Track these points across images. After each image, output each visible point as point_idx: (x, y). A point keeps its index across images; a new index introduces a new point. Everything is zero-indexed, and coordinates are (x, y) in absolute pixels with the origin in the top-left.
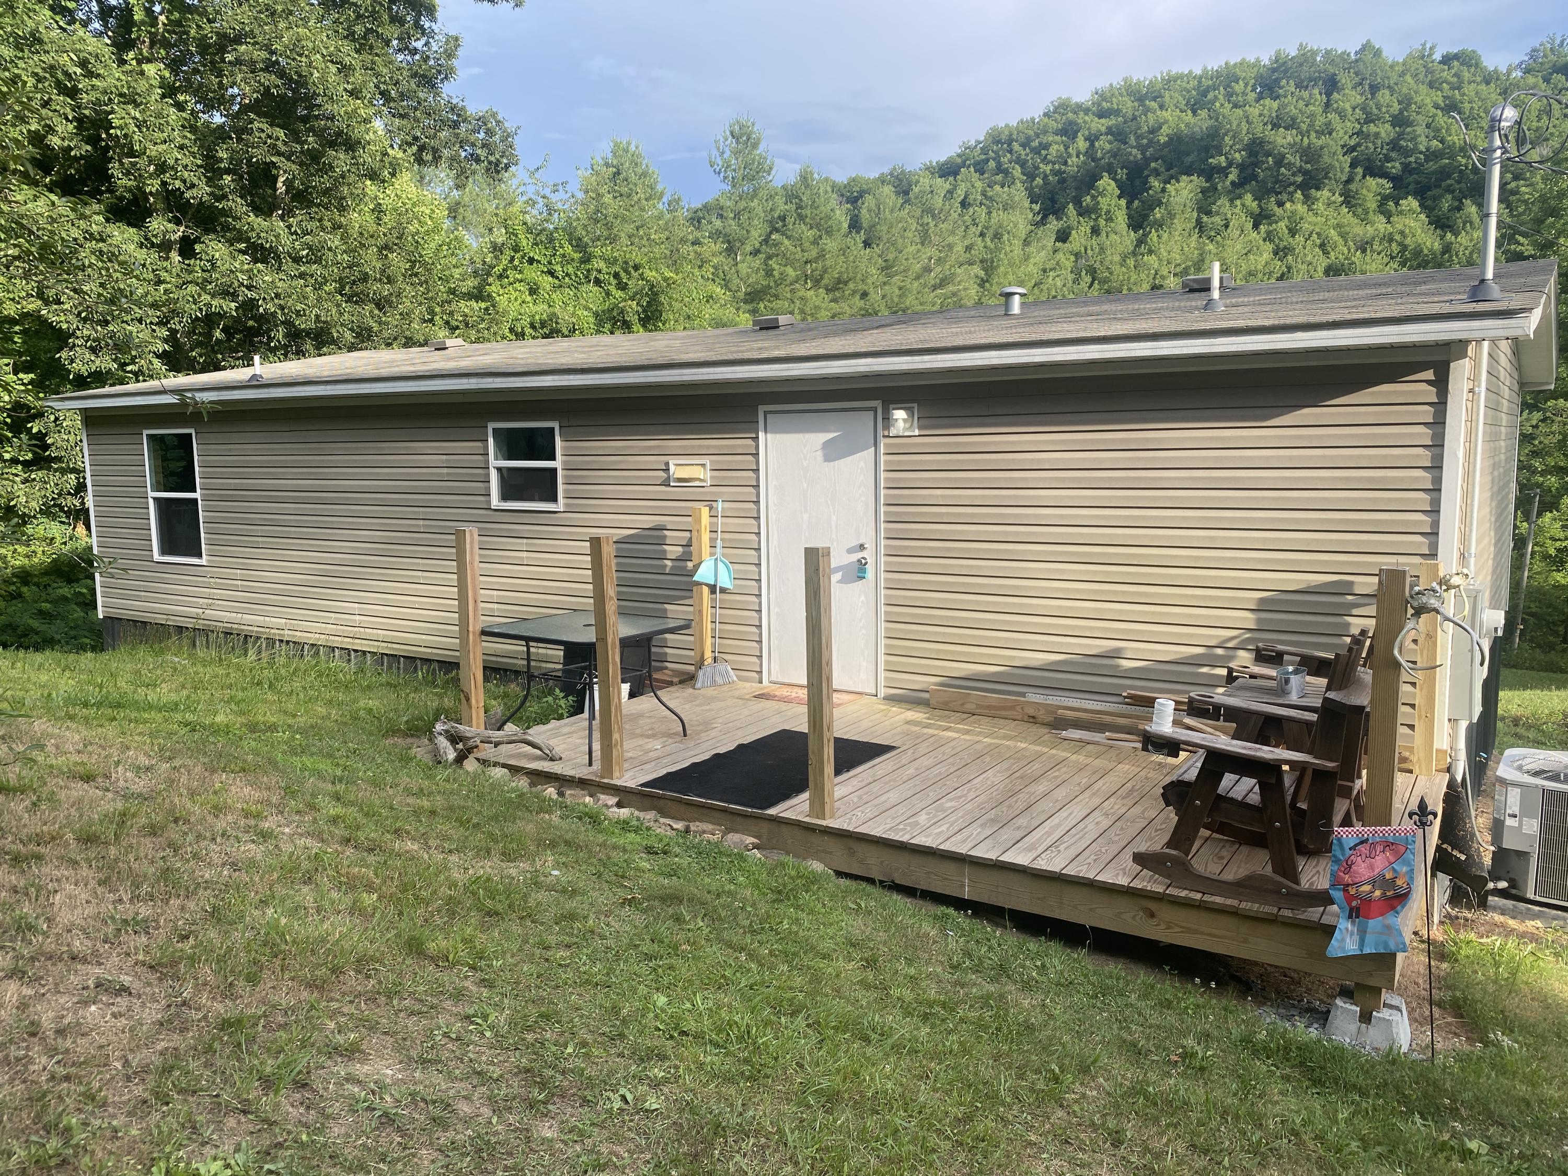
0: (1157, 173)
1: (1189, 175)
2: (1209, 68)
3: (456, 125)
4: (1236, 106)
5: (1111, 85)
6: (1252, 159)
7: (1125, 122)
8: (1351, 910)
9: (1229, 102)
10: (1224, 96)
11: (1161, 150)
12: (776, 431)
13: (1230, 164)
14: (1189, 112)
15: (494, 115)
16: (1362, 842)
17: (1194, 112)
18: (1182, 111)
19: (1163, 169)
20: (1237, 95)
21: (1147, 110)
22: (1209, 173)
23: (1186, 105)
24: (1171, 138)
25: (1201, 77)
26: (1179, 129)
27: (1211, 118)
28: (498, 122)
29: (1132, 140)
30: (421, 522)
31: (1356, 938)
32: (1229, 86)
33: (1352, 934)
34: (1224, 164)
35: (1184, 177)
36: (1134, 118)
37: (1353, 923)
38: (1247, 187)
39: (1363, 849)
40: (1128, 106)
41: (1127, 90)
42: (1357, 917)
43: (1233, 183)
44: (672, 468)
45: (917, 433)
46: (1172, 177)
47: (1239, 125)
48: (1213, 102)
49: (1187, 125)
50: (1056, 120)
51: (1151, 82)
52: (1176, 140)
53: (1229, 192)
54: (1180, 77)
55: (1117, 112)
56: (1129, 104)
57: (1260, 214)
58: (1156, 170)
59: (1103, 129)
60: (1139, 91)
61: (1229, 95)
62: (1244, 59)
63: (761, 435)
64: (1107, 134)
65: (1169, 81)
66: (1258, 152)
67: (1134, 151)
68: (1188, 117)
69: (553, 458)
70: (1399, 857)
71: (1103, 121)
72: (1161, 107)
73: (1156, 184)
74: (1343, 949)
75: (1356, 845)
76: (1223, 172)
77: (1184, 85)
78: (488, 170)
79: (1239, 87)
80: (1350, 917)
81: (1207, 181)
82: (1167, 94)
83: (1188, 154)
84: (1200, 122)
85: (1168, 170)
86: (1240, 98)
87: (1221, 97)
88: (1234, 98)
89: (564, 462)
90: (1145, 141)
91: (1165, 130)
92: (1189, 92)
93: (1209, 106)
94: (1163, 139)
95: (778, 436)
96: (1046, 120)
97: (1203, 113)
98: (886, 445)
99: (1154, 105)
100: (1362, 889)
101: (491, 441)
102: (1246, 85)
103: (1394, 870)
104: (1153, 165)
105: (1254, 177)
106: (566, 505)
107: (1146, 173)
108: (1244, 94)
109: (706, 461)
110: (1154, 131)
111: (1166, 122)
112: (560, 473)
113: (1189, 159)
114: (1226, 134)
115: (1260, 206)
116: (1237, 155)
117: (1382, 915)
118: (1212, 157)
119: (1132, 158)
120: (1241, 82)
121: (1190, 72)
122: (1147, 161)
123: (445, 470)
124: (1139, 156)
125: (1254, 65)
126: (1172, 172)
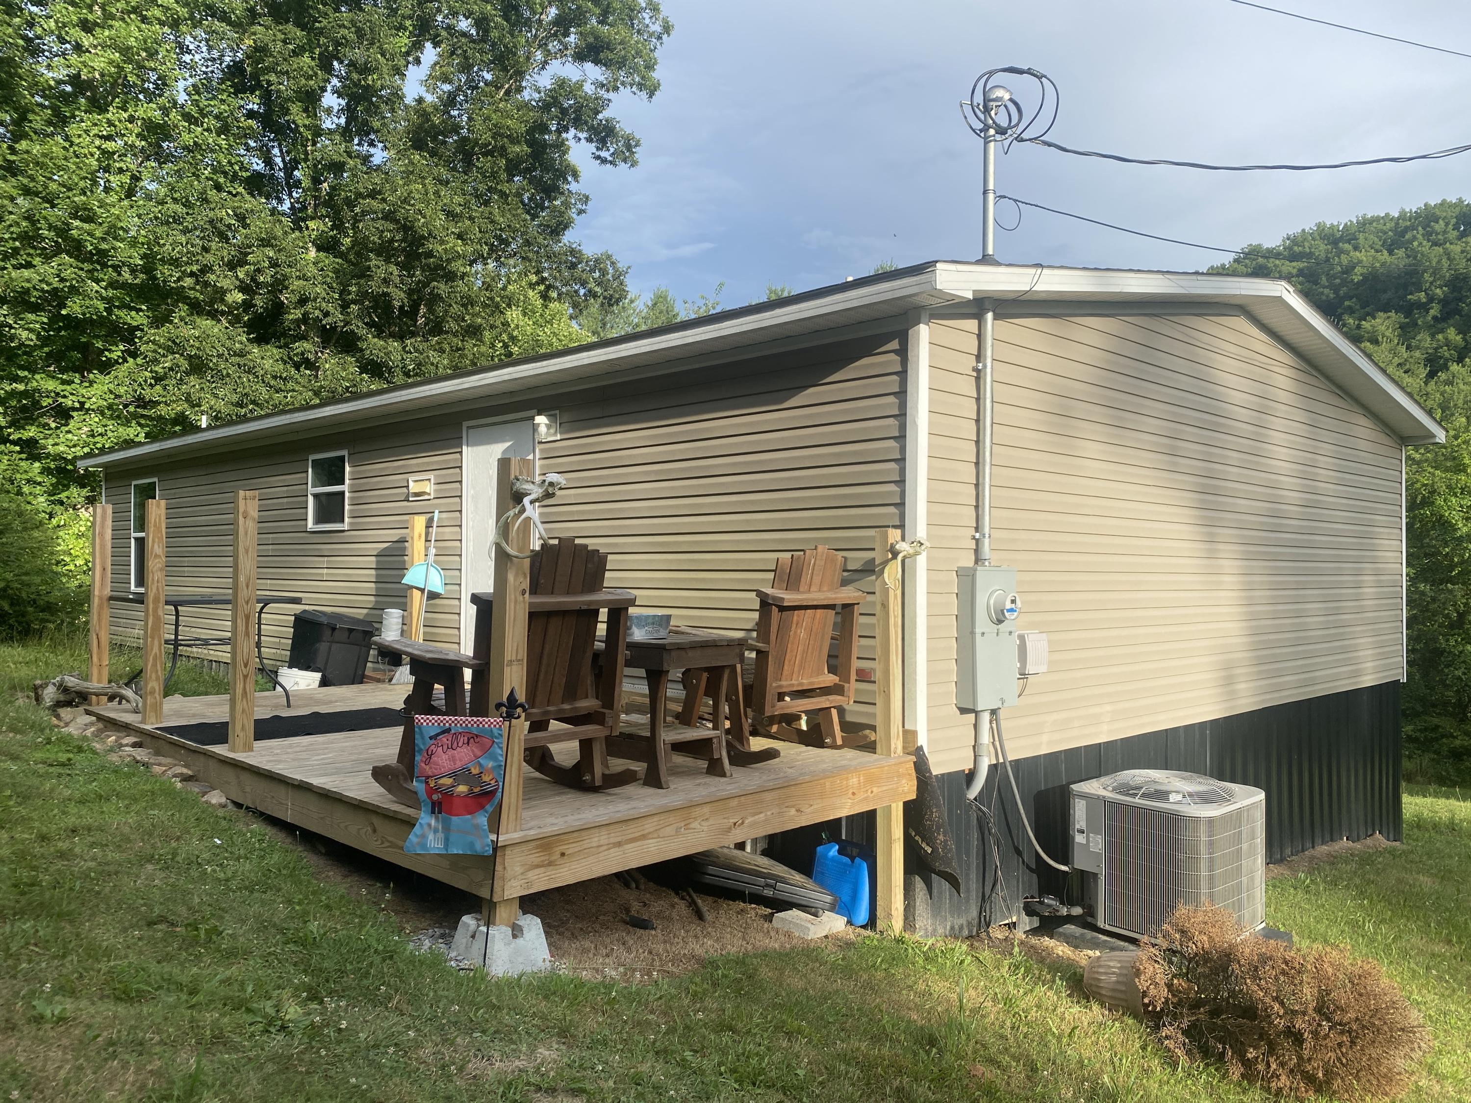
0: (1351, 311)
1: (1386, 311)
2: (1408, 210)
3: (573, 266)
4: (1435, 244)
5: (1303, 230)
6: (1455, 294)
7: (1318, 264)
8: (434, 804)
9: (1429, 241)
10: (1423, 235)
11: (1357, 289)
12: (473, 445)
13: (1431, 299)
14: (1385, 252)
15: (609, 257)
16: (443, 732)
17: (1391, 253)
18: (1377, 251)
19: (1358, 307)
20: (1437, 234)
21: (1341, 252)
22: (1408, 309)
23: (1383, 246)
24: (1365, 278)
25: (1398, 219)
26: (1373, 268)
27: (1408, 257)
28: (613, 263)
29: (1324, 280)
30: (271, 547)
31: (441, 835)
32: (1429, 226)
33: (436, 831)
34: (1424, 300)
35: (1381, 314)
36: (1327, 260)
37: (437, 819)
38: (1451, 321)
39: (444, 739)
40: (1321, 249)
41: (1320, 235)
42: (440, 812)
43: (1435, 318)
44: (411, 484)
45: (559, 437)
46: (1368, 314)
47: (1439, 262)
48: (1411, 242)
49: (1383, 264)
50: (1246, 266)
51: (1346, 224)
52: (1373, 280)
53: (1430, 327)
54: (1377, 219)
55: (1310, 255)
56: (1323, 247)
57: (1465, 347)
58: (1350, 307)
59: (1294, 271)
60: (1333, 235)
61: (1428, 235)
62: (1444, 201)
63: (464, 448)
64: (1298, 276)
65: (1364, 224)
66: (1461, 288)
67: (1326, 291)
68: (1385, 256)
69: (342, 482)
70: (486, 750)
71: (1294, 264)
72: (1356, 248)
73: (1351, 321)
74: (424, 846)
75: (438, 735)
76: (1424, 307)
77: (1380, 227)
78: (602, 304)
79: (1439, 226)
80: (433, 812)
81: (1405, 318)
82: (1361, 236)
83: (1385, 292)
84: (1399, 259)
85: (1363, 307)
86: (1440, 237)
87: (1419, 236)
88: (1434, 237)
89: (350, 486)
90: (1338, 281)
91: (1359, 270)
92: (1385, 233)
93: (1406, 245)
94: (1356, 279)
95: (475, 448)
96: (1236, 265)
97: (1401, 253)
98: (541, 451)
99: (1347, 246)
100: (442, 781)
101: (310, 470)
102: (1447, 224)
103: (480, 765)
104: (1347, 303)
105: (1458, 312)
106: (350, 524)
107: (1340, 311)
108: (1445, 232)
109: (431, 476)
110: (1349, 270)
111: (1360, 262)
112: (347, 495)
113: (1385, 297)
114: (1425, 271)
115: (1464, 339)
116: (1438, 291)
117: (470, 813)
118: (1411, 294)
119: (1324, 298)
120: (1441, 222)
121: (1387, 215)
122: (1342, 300)
123: (286, 500)
124: (1332, 296)
125: (1455, 205)
126: (1367, 309)
